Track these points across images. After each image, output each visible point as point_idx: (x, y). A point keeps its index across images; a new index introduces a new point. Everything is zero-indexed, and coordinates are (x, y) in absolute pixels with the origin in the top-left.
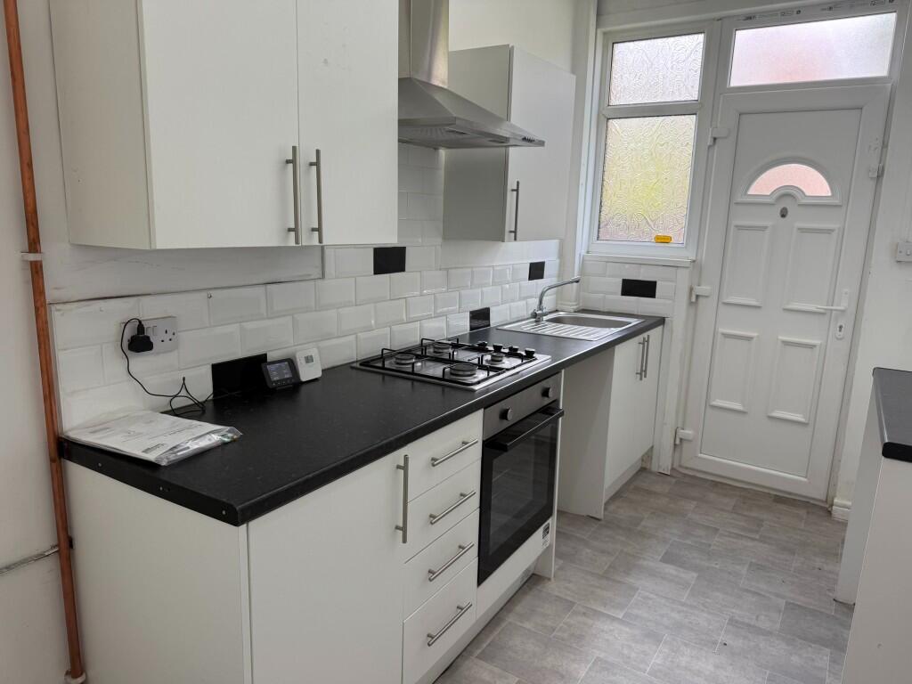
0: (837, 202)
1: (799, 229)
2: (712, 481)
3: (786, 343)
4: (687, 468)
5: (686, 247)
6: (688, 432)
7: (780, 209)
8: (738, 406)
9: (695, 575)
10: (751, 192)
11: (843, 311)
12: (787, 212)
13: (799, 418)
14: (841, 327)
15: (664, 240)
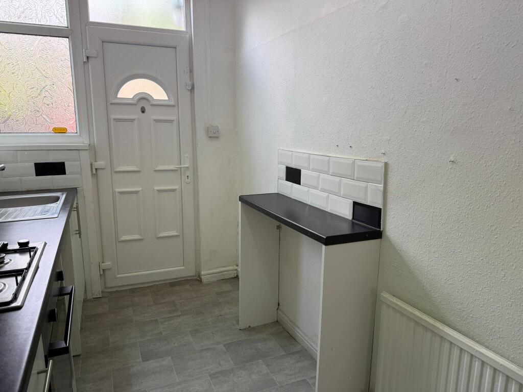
0: (172, 103)
1: (154, 120)
2: (130, 289)
3: (159, 191)
4: (111, 288)
5: (80, 135)
6: (108, 264)
7: (140, 108)
8: (137, 237)
9: (170, 358)
10: (119, 96)
11: (187, 168)
12: (145, 109)
13: (174, 233)
14: (188, 176)
15: (62, 131)
